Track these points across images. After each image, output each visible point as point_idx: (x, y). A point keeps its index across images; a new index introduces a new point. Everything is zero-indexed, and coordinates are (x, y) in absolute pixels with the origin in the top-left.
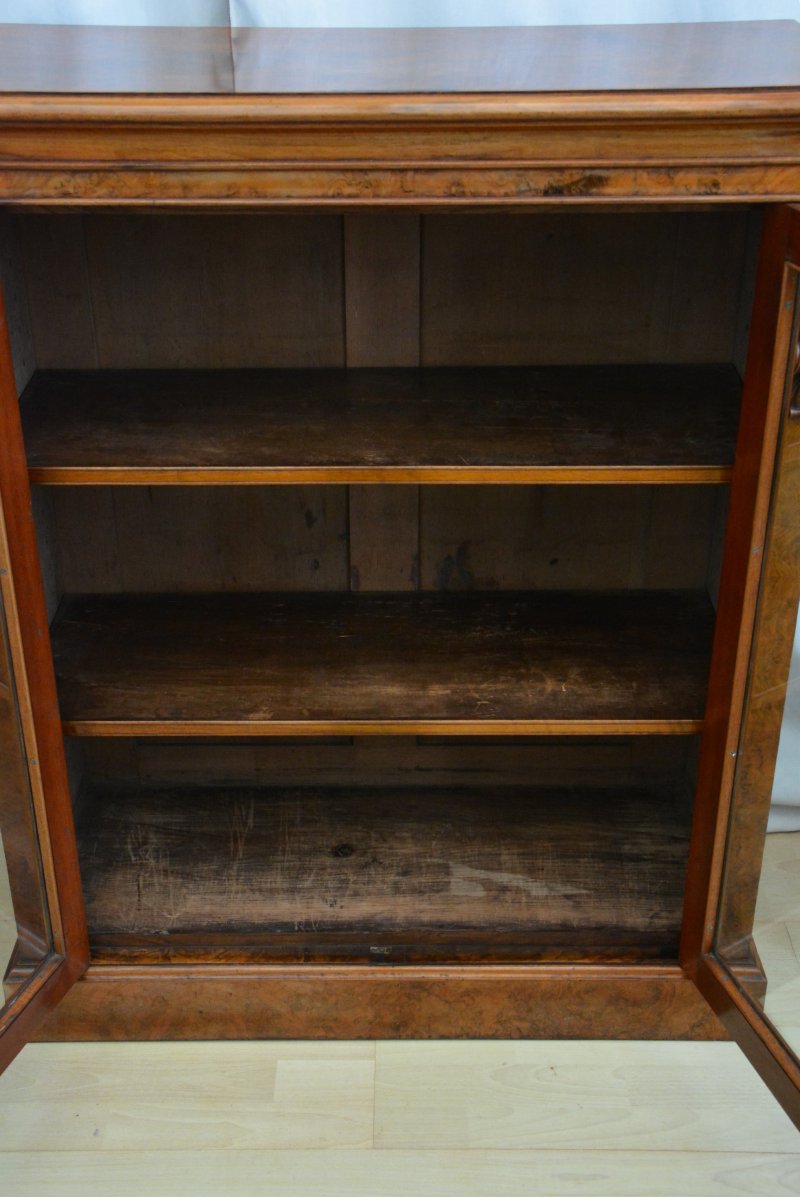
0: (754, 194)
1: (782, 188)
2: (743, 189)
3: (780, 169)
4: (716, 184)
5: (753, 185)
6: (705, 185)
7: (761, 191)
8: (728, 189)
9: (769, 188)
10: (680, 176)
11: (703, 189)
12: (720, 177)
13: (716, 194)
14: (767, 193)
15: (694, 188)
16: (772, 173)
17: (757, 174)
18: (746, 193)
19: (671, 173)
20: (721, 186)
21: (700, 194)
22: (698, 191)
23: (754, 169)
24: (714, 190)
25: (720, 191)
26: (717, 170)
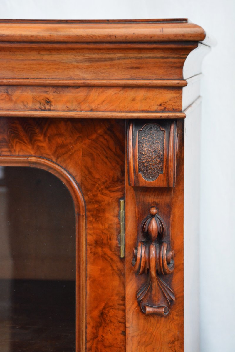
0: (82, 111)
1: (104, 107)
2: (71, 106)
3: (100, 90)
4: (48, 102)
5: (79, 103)
6: (40, 102)
7: (86, 109)
8: (59, 106)
9: (93, 106)
10: (17, 93)
11: (38, 106)
12: (51, 95)
13: (49, 110)
14: (91, 111)
15: (31, 105)
16: (94, 94)
17: (81, 93)
18: (75, 110)
19: (10, 90)
20: (53, 104)
21: (36, 110)
22: (34, 107)
23: (78, 90)
24: (47, 107)
25: (52, 108)
26: (47, 89)
